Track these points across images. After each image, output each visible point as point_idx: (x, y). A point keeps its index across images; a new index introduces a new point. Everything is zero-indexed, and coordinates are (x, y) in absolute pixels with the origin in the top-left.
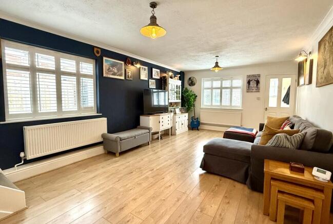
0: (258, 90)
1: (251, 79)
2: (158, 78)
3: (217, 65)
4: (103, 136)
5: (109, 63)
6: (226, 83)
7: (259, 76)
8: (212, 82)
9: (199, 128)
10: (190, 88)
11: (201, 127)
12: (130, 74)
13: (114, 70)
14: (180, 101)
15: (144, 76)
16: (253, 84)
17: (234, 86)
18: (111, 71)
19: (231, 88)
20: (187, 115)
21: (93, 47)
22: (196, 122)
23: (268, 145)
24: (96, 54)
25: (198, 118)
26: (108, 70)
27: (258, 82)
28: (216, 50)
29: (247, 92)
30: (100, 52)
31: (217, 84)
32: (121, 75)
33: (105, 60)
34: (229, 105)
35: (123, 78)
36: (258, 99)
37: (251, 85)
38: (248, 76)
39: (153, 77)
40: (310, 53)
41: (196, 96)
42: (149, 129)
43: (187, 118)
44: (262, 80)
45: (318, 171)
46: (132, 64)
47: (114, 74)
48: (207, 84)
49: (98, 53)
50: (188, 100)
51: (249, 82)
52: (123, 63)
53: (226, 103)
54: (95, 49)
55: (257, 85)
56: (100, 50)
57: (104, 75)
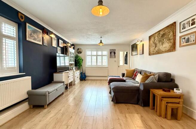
0: (115, 57)
1: (112, 51)
2: (62, 46)
3: (101, 42)
4: (28, 93)
5: (31, 30)
6: (100, 53)
7: (115, 50)
8: (92, 52)
9: (86, 79)
10: (80, 55)
11: (87, 78)
12: (46, 41)
13: (34, 36)
14: (74, 63)
15: (54, 44)
16: (113, 54)
17: (103, 54)
18: (33, 36)
19: (102, 56)
20: (79, 71)
21: (18, 12)
22: (84, 75)
23: (146, 82)
24: (20, 19)
25: (84, 73)
26: (30, 35)
27: (115, 53)
28: (104, 33)
29: (111, 58)
30: (24, 18)
31: (94, 53)
32: (39, 41)
33: (28, 26)
34: (101, 65)
35: (41, 43)
36: (115, 61)
37: (112, 54)
38: (110, 50)
39: (60, 46)
40: (141, 41)
41: (83, 60)
42: (63, 82)
43: (79, 73)
44: (116, 52)
45: (176, 90)
46: (47, 34)
47: (35, 39)
48: (88, 53)
49: (22, 18)
50: (79, 62)
51: (111, 53)
52: (41, 31)
53: (99, 64)
54: (20, 14)
55: (114, 54)
56: (23, 16)
57: (27, 39)
